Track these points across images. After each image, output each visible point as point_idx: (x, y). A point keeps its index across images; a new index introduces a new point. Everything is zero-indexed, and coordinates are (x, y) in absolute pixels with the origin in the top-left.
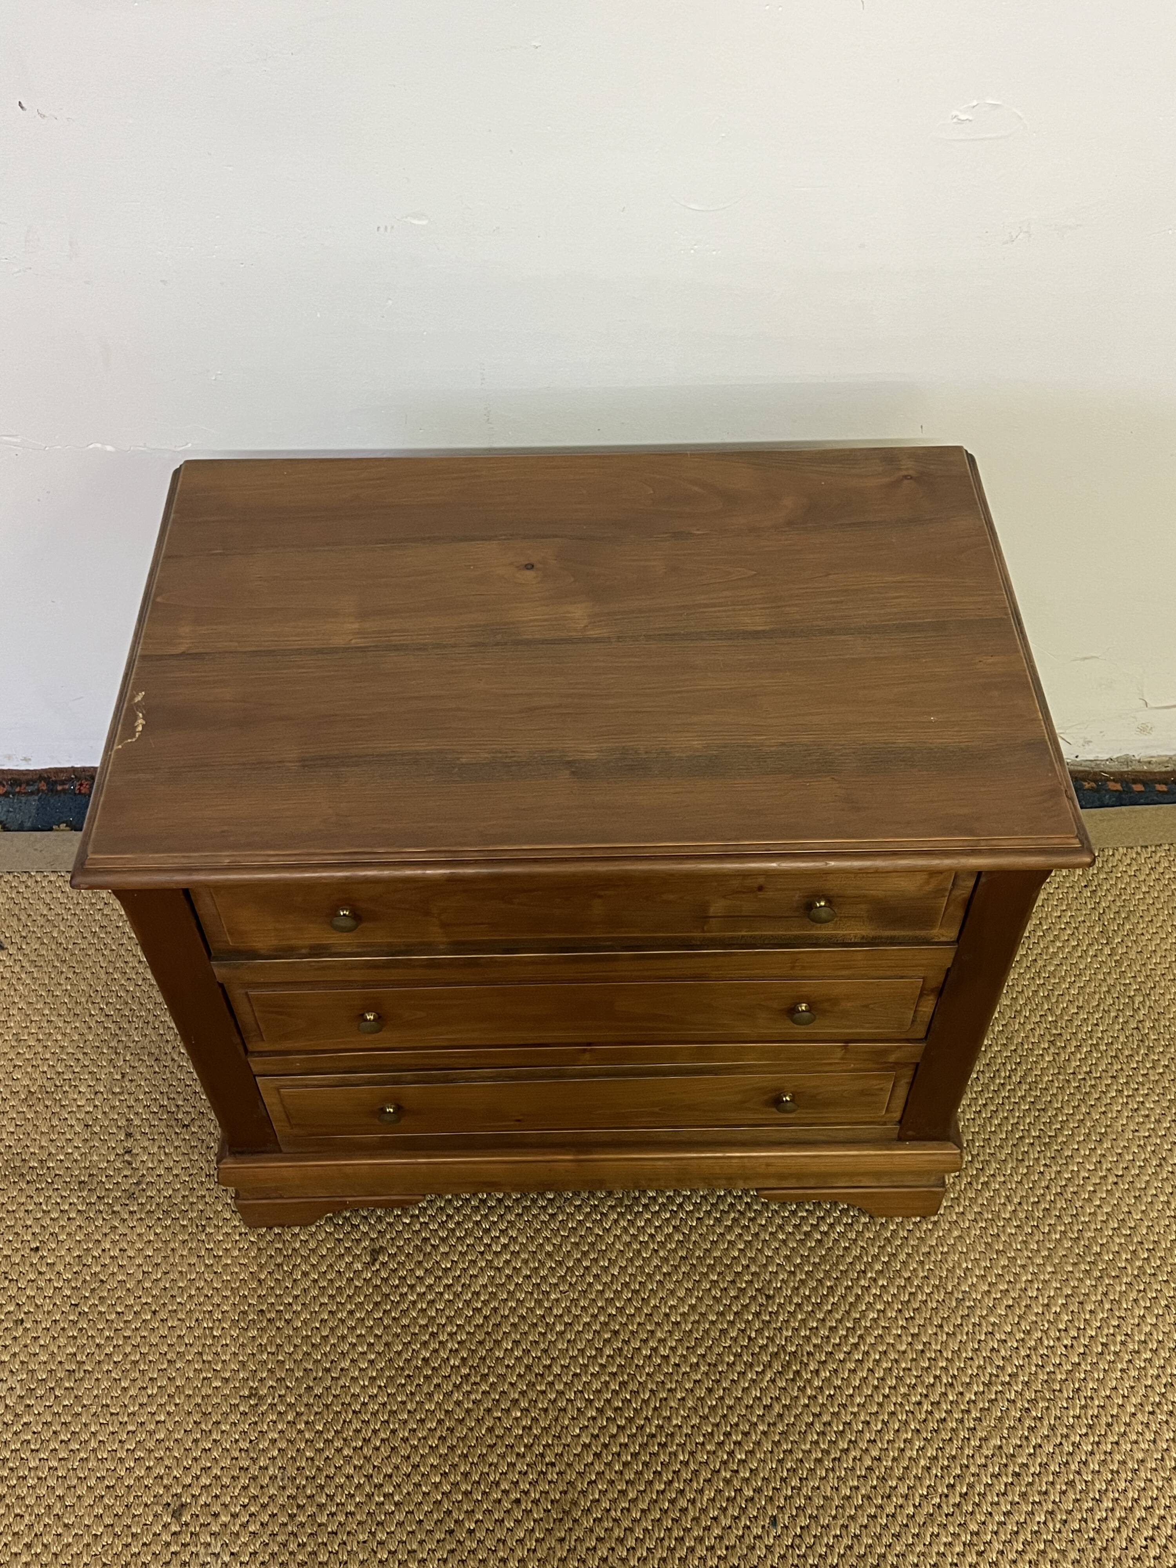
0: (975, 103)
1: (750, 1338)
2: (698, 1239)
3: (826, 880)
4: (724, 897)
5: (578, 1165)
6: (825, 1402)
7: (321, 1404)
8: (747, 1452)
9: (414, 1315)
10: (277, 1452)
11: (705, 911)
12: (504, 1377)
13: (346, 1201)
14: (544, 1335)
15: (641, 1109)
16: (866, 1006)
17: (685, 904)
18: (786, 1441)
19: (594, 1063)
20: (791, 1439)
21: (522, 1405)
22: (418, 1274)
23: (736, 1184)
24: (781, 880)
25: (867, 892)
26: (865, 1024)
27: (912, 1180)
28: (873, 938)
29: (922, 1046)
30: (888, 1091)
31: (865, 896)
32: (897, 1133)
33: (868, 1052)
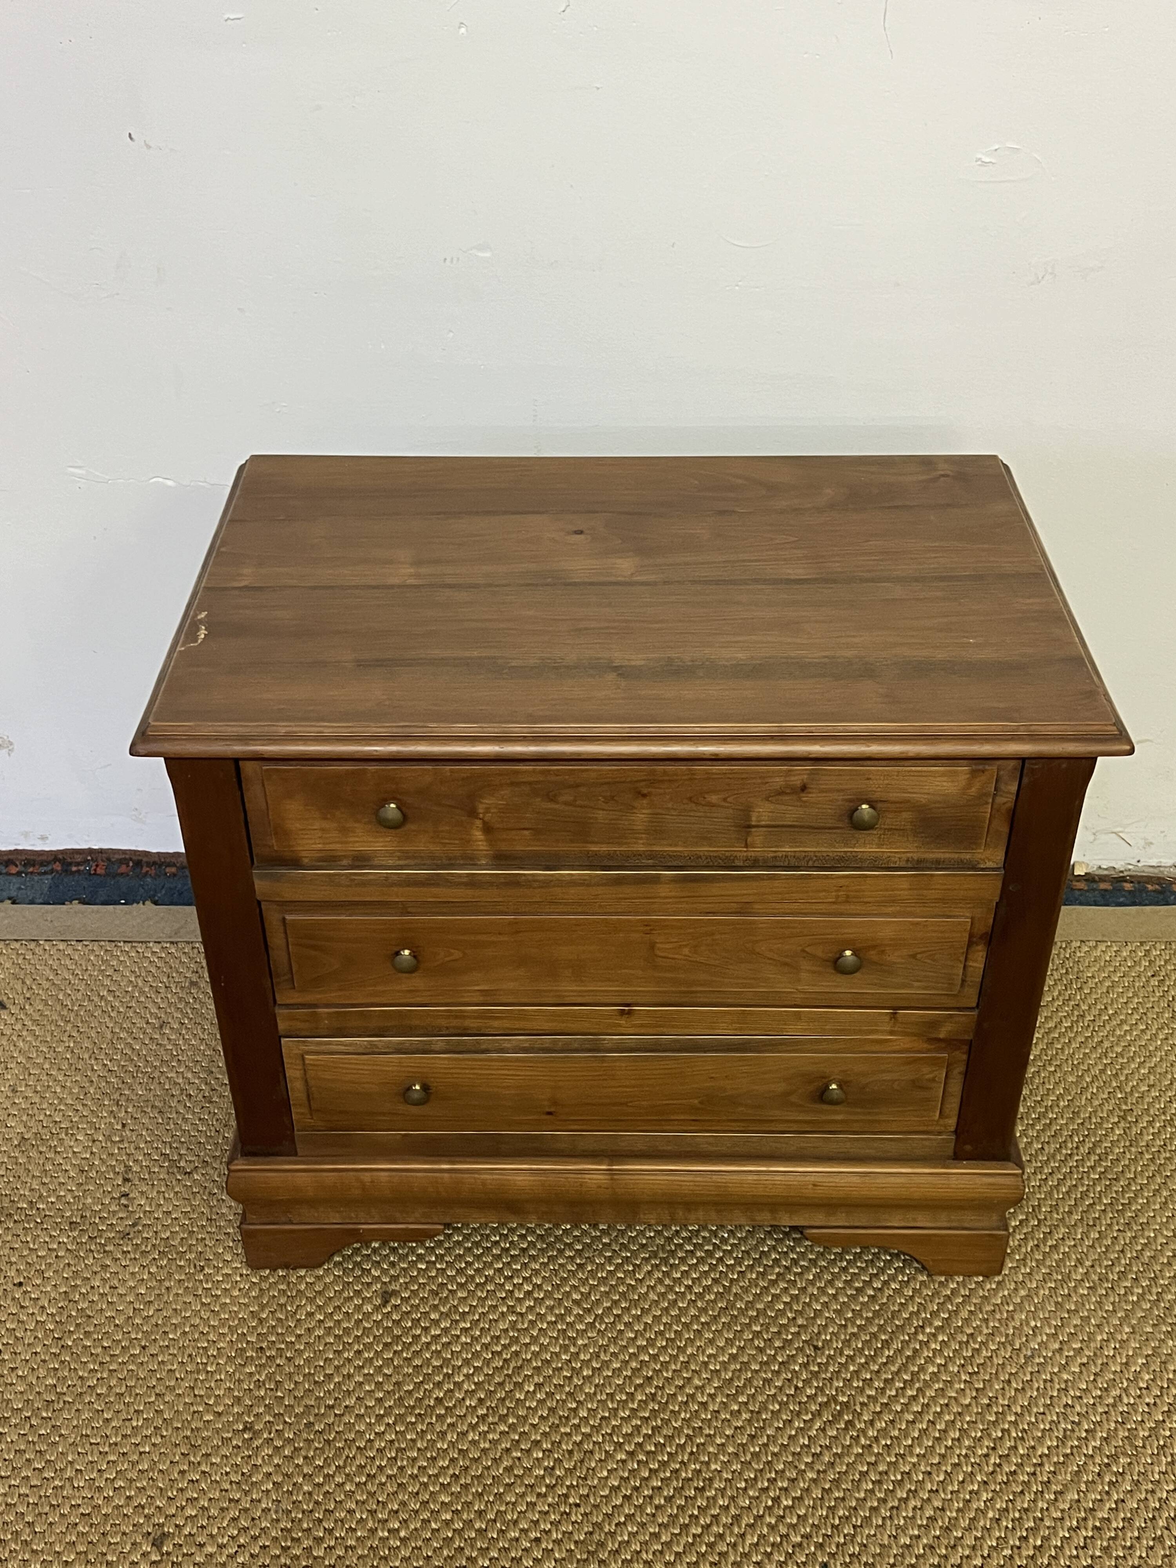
0: (997, 147)
1: (796, 1388)
2: (740, 1291)
3: (868, 779)
4: (767, 799)
5: (612, 1179)
6: (881, 1451)
7: (322, 1439)
8: (794, 1499)
9: (428, 1356)
10: (271, 1486)
11: (749, 818)
12: (525, 1418)
13: (359, 1229)
14: (570, 1378)
15: (680, 1102)
16: (914, 956)
17: (728, 807)
18: (838, 1488)
19: (632, 1032)
20: (843, 1487)
21: (545, 1446)
22: (433, 1316)
23: (780, 1219)
24: (824, 778)
25: (910, 795)
26: (913, 983)
27: (972, 1220)
28: (918, 861)
29: (973, 1015)
30: (941, 1081)
31: (908, 801)
32: (953, 1147)
33: (917, 1024)
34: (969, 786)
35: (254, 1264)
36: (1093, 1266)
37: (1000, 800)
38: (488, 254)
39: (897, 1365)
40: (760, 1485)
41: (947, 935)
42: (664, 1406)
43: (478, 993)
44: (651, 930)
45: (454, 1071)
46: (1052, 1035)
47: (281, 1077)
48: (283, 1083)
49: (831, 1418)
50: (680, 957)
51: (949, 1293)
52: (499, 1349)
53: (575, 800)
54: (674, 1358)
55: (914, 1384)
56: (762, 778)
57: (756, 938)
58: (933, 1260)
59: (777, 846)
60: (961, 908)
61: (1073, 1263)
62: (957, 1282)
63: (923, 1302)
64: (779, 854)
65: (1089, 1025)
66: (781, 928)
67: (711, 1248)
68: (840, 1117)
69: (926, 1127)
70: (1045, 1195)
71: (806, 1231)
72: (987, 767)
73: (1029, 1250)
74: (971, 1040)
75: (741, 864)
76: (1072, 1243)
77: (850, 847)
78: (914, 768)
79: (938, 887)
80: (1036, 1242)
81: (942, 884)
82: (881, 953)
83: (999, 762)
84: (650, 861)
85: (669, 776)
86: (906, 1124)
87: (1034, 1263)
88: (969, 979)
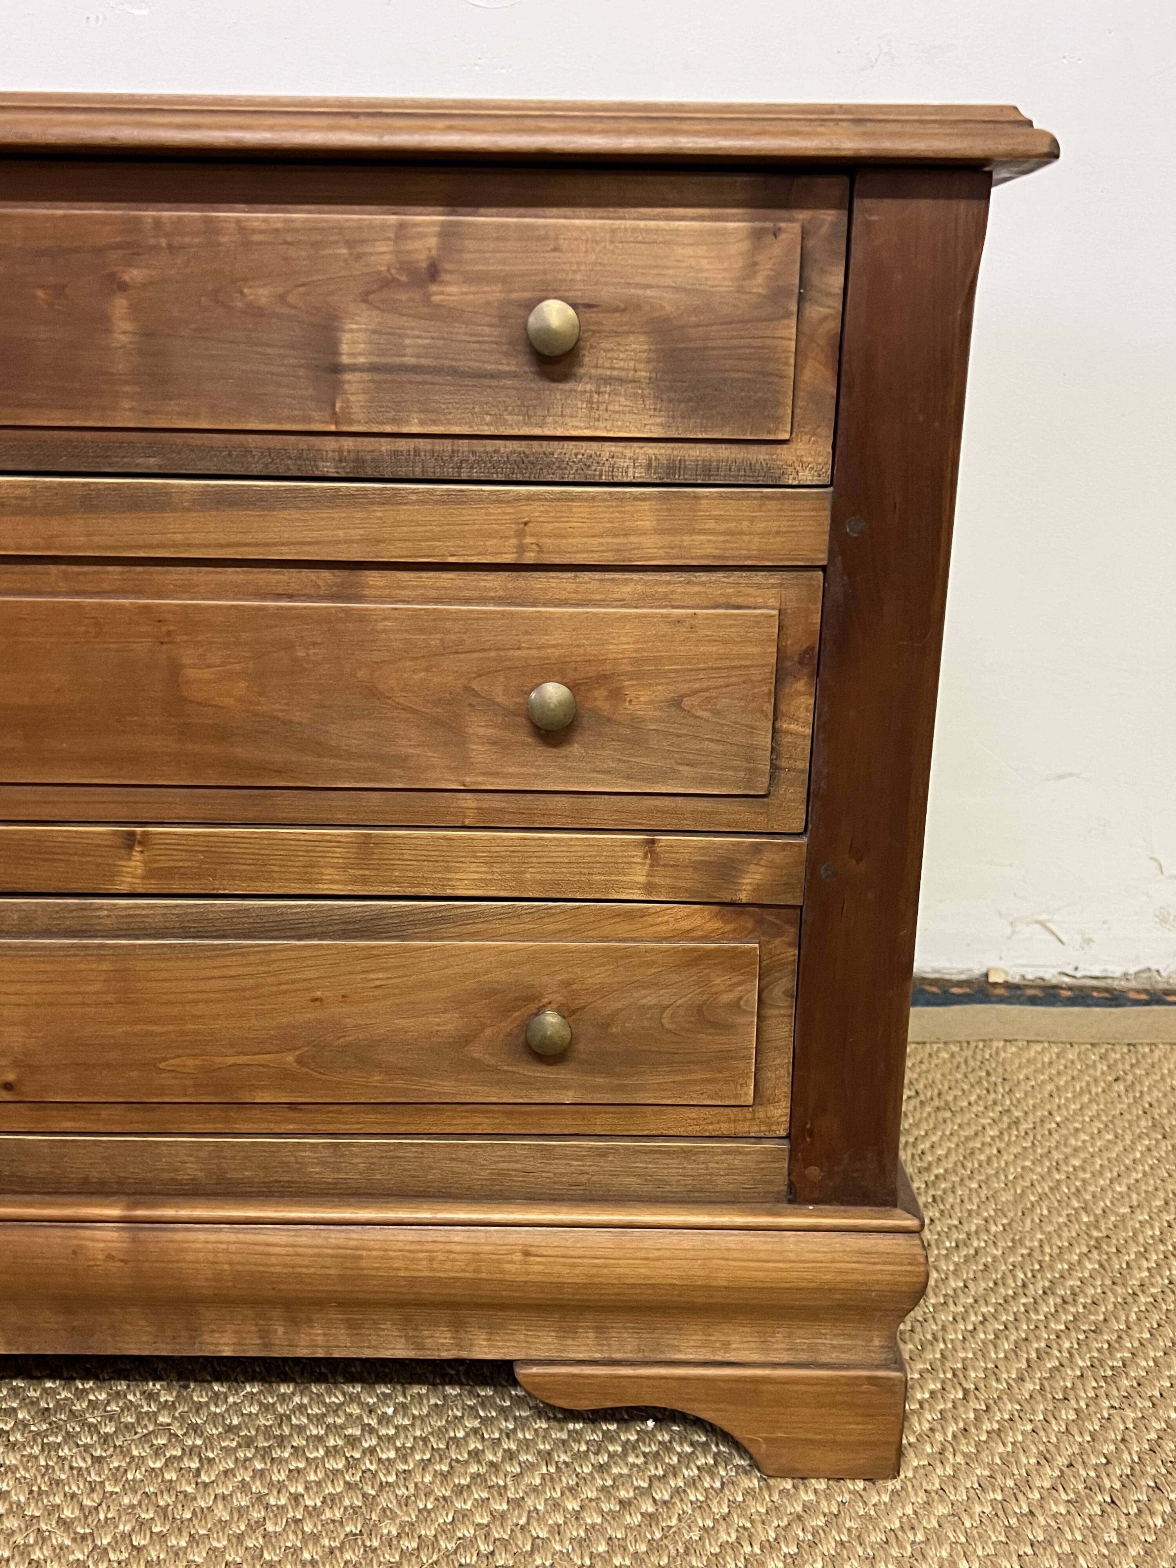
3: (555, 249)
4: (365, 298)
5: (134, 1240)
11: (333, 348)
15: (258, 1059)
16: (676, 703)
17: (289, 318)
19: (153, 888)
23: (471, 1345)
24: (470, 244)
25: (639, 292)
26: (680, 768)
27: (834, 1347)
28: (668, 467)
29: (800, 846)
30: (752, 1013)
31: (638, 307)
32: (785, 1171)
33: (697, 866)
34: (751, 269)
36: (1071, 1465)
37: (814, 312)
41: (735, 650)
44: (169, 633)
46: (971, 1145)
50: (228, 701)
51: (799, 1509)
56: (350, 244)
57: (376, 656)
58: (766, 1440)
59: (394, 421)
60: (758, 586)
61: (1033, 1461)
62: (815, 1491)
63: (748, 1525)
64: (402, 445)
65: (1026, 1133)
66: (422, 631)
67: (357, 1432)
68: (568, 1097)
69: (732, 1125)
70: (974, 1354)
71: (521, 1372)
72: (782, 225)
73: (950, 1438)
74: (801, 907)
75: (332, 472)
76: (1029, 1427)
77: (537, 425)
78: (642, 224)
79: (711, 525)
80: (961, 1425)
81: (717, 519)
82: (617, 695)
83: (803, 215)
84: (152, 460)
85: (168, 235)
86: (694, 1116)
87: (960, 1459)
88: (784, 763)
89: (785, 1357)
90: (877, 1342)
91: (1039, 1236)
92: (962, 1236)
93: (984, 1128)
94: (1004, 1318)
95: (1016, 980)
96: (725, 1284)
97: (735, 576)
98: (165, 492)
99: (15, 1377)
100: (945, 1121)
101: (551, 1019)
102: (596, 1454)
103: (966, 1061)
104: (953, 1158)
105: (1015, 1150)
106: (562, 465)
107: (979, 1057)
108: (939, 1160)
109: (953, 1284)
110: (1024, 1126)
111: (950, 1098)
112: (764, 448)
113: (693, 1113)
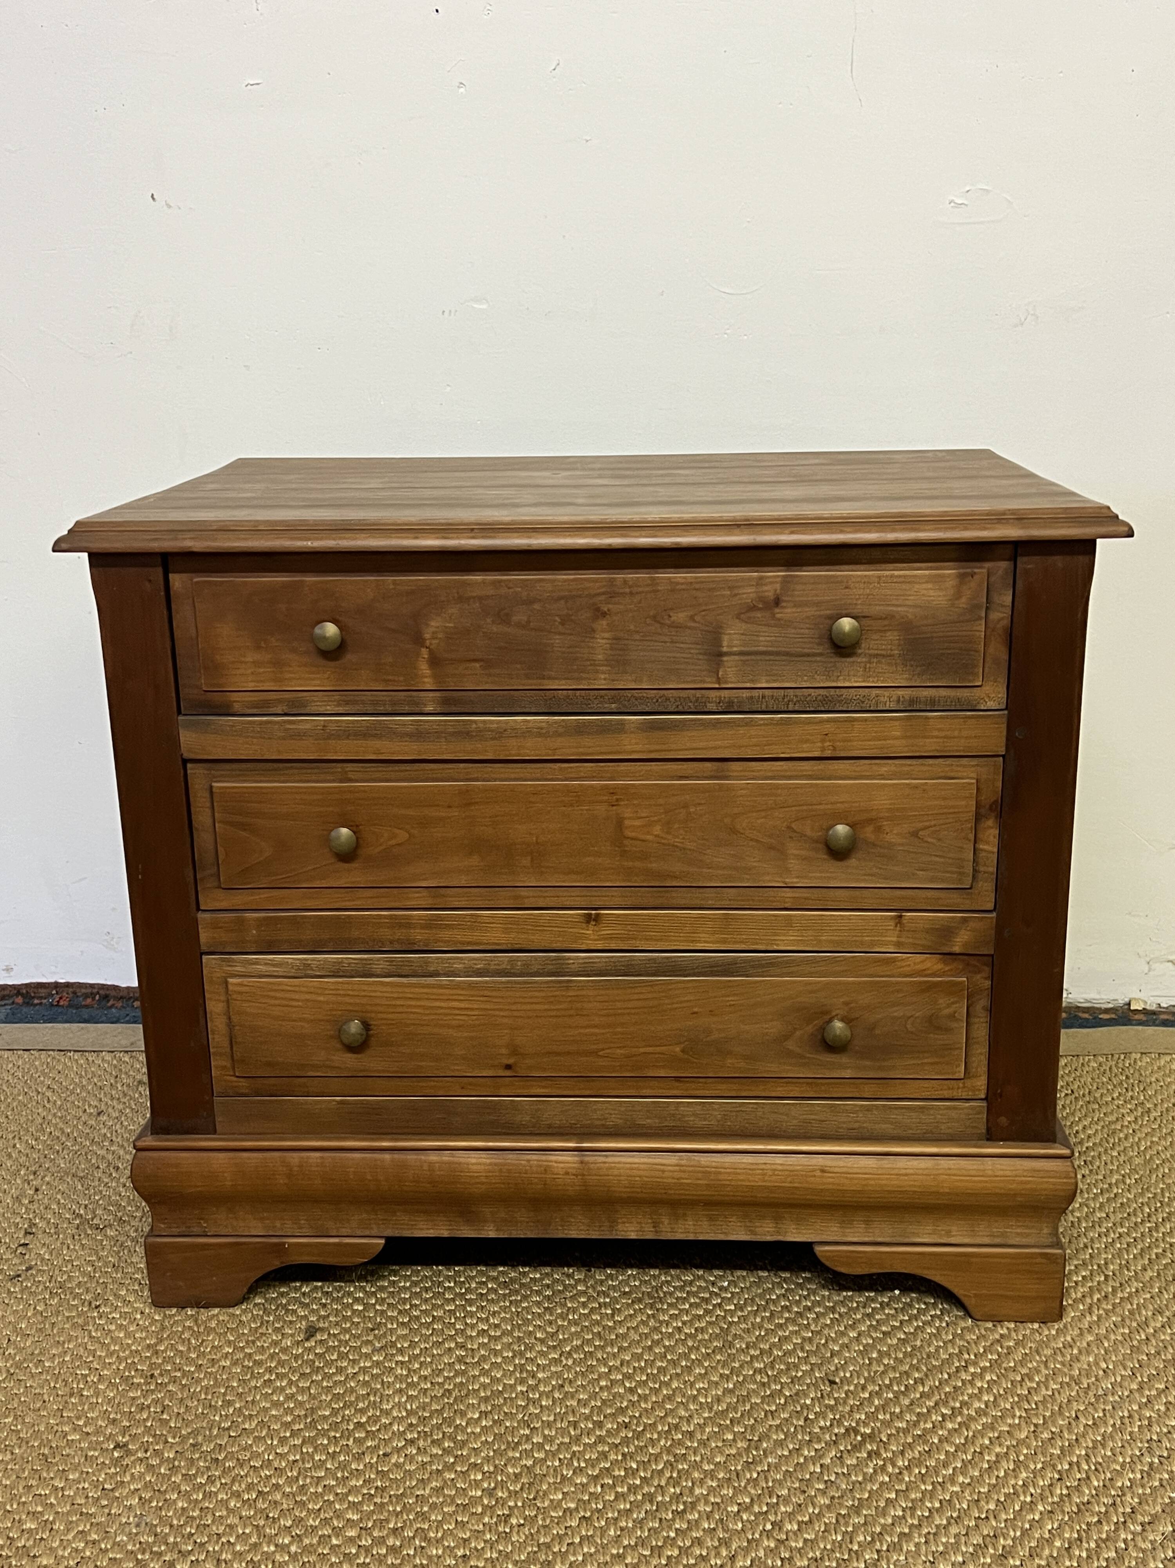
0: (968, 189)
2: (740, 1333)
3: (846, 588)
4: (738, 617)
5: (582, 1162)
6: (913, 1479)
7: (209, 1458)
8: (800, 1523)
9: (352, 1384)
10: (137, 1500)
11: (718, 642)
12: (464, 1443)
13: (284, 1243)
14: (525, 1407)
15: (658, 1049)
16: (915, 834)
17: (695, 628)
18: (858, 1514)
19: (600, 947)
20: (864, 1512)
21: (486, 1469)
22: (364, 1350)
23: (786, 1232)
24: (799, 587)
25: (894, 609)
26: (918, 872)
27: (1018, 1234)
28: (910, 701)
29: (992, 918)
30: (962, 1021)
31: (893, 617)
32: (985, 1120)
33: (927, 931)
34: (958, 595)
35: (159, 1301)
37: (994, 616)
38: (484, 306)
39: (934, 1399)
40: (756, 1509)
41: (951, 803)
42: (639, 1435)
43: (425, 893)
44: (617, 800)
45: (398, 1002)
46: (1113, 1127)
47: (201, 1013)
48: (202, 1021)
49: (849, 1448)
50: (649, 837)
51: (998, 1337)
52: (440, 1380)
53: (529, 622)
54: (657, 1391)
55: (956, 1417)
56: (731, 588)
57: (736, 810)
58: (976, 1295)
59: (752, 681)
60: (964, 766)
61: (1150, 1313)
62: (1008, 1328)
63: (966, 1344)
64: (755, 693)
65: (1155, 1119)
66: (763, 795)
67: (707, 1295)
68: (848, 1074)
69: (950, 1092)
70: (1113, 1256)
71: (818, 1249)
72: (976, 570)
73: (1095, 1300)
74: (992, 956)
75: (715, 709)
76: (1148, 1296)
77: (833, 681)
78: (896, 573)
79: (936, 733)
80: (1103, 1294)
81: (940, 730)
82: (879, 829)
83: (987, 565)
84: (613, 705)
85: (630, 587)
86: (926, 1085)
87: (1101, 1312)
88: (982, 869)
89: (987, 1240)
90: (1045, 1231)
91: (1161, 1186)
92: (1106, 1186)
93: (1123, 1116)
94: (1134, 1235)
95: (1154, 1007)
96: (947, 1190)
97: (949, 761)
98: (622, 723)
99: (479, 1265)
100: (1094, 1111)
101: (838, 1025)
102: (864, 1307)
103: (1110, 1068)
104: (1099, 1136)
105: (1146, 1130)
106: (848, 701)
107: (1120, 1065)
108: (1089, 1137)
109: (1098, 1215)
110: (1154, 1114)
111: (1098, 1095)
112: (966, 690)
113: (926, 1084)
